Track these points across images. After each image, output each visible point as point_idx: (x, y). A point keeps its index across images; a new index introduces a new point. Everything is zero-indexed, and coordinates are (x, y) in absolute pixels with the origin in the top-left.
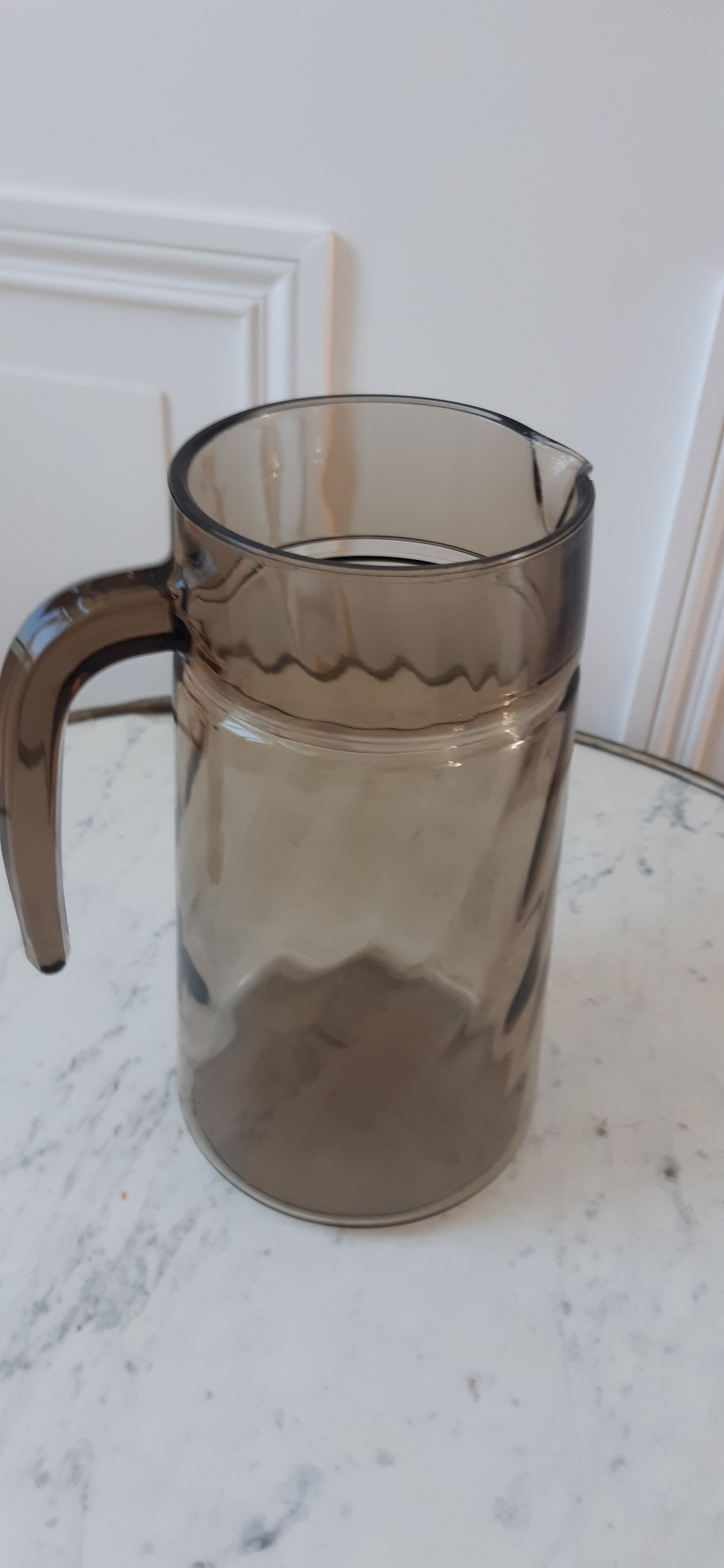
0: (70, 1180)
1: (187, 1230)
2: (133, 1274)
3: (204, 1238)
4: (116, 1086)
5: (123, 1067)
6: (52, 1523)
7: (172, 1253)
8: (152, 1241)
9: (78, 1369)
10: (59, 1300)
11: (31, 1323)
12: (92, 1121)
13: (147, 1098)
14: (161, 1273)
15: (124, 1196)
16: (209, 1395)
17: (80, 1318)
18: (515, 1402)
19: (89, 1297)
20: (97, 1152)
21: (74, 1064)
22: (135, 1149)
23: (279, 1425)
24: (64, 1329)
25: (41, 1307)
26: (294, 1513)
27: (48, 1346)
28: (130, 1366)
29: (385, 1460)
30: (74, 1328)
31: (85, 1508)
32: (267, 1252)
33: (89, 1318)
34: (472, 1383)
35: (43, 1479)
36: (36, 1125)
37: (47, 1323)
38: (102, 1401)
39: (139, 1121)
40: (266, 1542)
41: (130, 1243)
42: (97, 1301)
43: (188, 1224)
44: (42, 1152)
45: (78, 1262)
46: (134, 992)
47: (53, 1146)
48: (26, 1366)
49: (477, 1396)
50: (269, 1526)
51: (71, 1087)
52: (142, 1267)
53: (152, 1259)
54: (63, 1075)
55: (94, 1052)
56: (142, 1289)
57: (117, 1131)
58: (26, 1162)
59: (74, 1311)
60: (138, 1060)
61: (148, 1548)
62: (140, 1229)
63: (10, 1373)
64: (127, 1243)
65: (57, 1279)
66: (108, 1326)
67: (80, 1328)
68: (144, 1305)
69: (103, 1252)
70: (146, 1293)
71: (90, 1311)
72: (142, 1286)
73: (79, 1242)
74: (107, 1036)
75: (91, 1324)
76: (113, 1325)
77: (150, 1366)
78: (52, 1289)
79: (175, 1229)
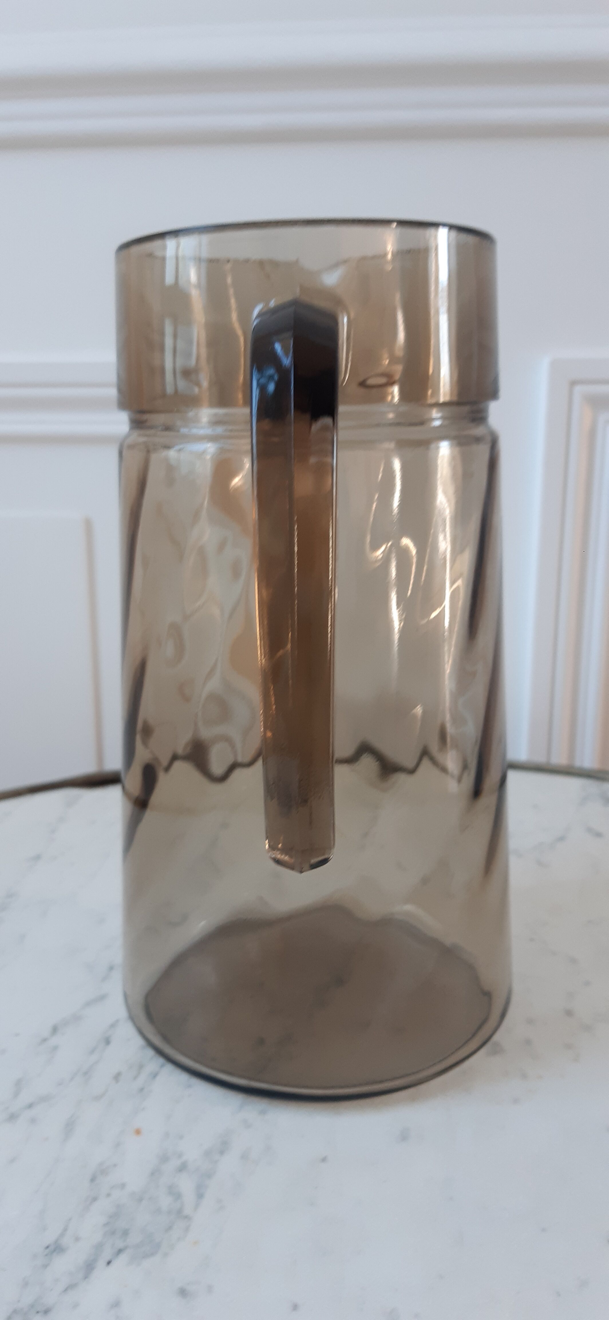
0: (69, 1127)
1: (222, 1153)
2: (166, 1202)
3: (244, 1157)
4: (108, 1042)
5: (113, 1025)
7: (209, 1175)
8: (183, 1168)
9: (116, 1304)
10: (77, 1239)
11: (45, 1266)
12: (87, 1074)
14: (200, 1196)
15: (138, 1132)
16: (295, 1307)
17: (107, 1254)
19: (115, 1231)
20: (98, 1098)
21: (55, 1030)
22: (142, 1090)
24: (89, 1268)
25: (56, 1249)
27: (70, 1287)
28: (183, 1293)
30: (101, 1263)
32: (324, 1160)
33: (120, 1251)
36: (19, 1085)
37: (66, 1263)
41: (155, 1173)
42: (126, 1233)
43: (223, 1147)
44: (30, 1106)
45: (95, 1199)
46: (111, 969)
47: (44, 1099)
51: (55, 1048)
53: (186, 1185)
54: (45, 1040)
55: (76, 1018)
56: (180, 1214)
57: (117, 1077)
58: (12, 1117)
59: (99, 1247)
62: (164, 1159)
64: (153, 1174)
65: (70, 1219)
66: (146, 1256)
67: (109, 1263)
68: (187, 1229)
69: (123, 1186)
70: (187, 1217)
71: (120, 1244)
72: (180, 1212)
73: (93, 1180)
74: (88, 1004)
75: (123, 1257)
76: (153, 1254)
77: (210, 1289)
78: (65, 1230)
79: (208, 1154)
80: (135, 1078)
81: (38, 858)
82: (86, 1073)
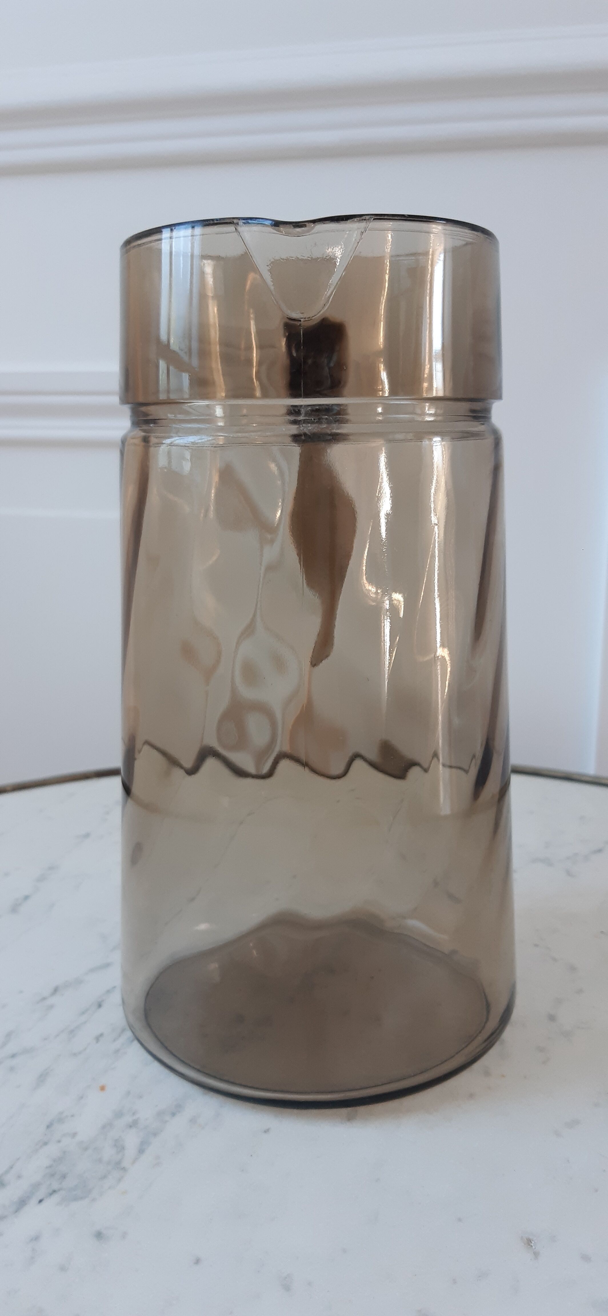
0: (42, 1078)
1: (173, 1114)
2: (108, 1153)
3: (193, 1120)
4: (100, 1006)
5: (108, 992)
7: (155, 1135)
8: (133, 1125)
9: (36, 1238)
14: (141, 1151)
15: (103, 1088)
16: (197, 1261)
17: (42, 1193)
18: (585, 1258)
19: (55, 1174)
20: (75, 1055)
21: (56, 990)
22: (117, 1051)
23: (287, 1288)
24: (22, 1203)
28: (99, 1235)
30: (34, 1201)
33: (54, 1192)
34: (529, 1242)
36: (10, 1034)
38: (63, 1269)
41: (107, 1127)
42: (64, 1177)
43: (176, 1109)
44: (13, 1056)
45: (46, 1144)
47: (27, 1051)
49: (536, 1255)
51: (51, 1007)
52: (119, 1146)
53: (132, 1140)
54: (44, 999)
55: (78, 982)
56: (118, 1166)
57: (99, 1038)
59: (36, 1186)
62: (119, 1114)
64: (104, 1127)
65: (18, 1159)
66: (76, 1199)
67: (41, 1201)
68: (120, 1180)
69: (74, 1135)
70: (124, 1169)
71: (55, 1186)
72: (118, 1163)
73: (48, 1127)
74: (93, 970)
75: (56, 1198)
76: (82, 1198)
77: (124, 1235)
78: (11, 1168)
79: (160, 1114)
80: (115, 1040)
81: (87, 835)
82: (72, 1031)
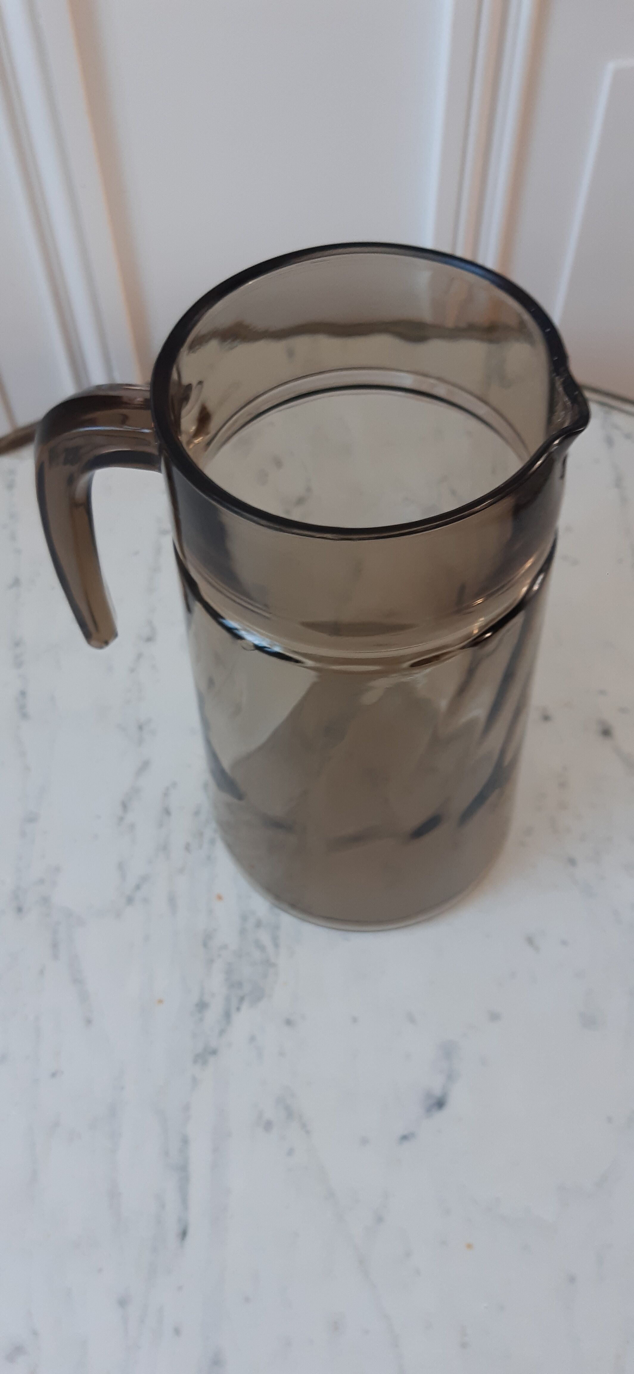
0: (172, 901)
2: (257, 954)
4: (168, 812)
5: (166, 794)
6: (290, 1152)
7: (277, 928)
8: (259, 924)
9: (252, 1039)
10: (212, 995)
11: (201, 1020)
12: (164, 848)
13: (197, 813)
14: (276, 945)
15: (220, 898)
16: (355, 1020)
17: (234, 1002)
18: (564, 943)
19: (233, 984)
20: (181, 871)
21: (125, 806)
22: (209, 858)
23: (413, 1021)
24: (227, 1015)
25: (202, 1006)
26: (451, 1076)
27: (222, 1032)
28: (289, 1022)
29: (494, 1017)
30: (234, 1011)
31: (308, 1132)
33: (242, 999)
34: (530, 941)
35: (268, 1126)
36: (121, 867)
37: (213, 1015)
38: (282, 1054)
39: (201, 834)
40: (440, 1104)
41: (243, 932)
42: (240, 985)
44: (138, 887)
45: (211, 961)
46: (141, 728)
47: (145, 879)
48: (214, 1052)
49: (537, 949)
50: (437, 1092)
51: (132, 827)
52: (262, 948)
53: (265, 938)
54: (121, 819)
55: (135, 791)
56: (268, 963)
57: (187, 848)
58: (130, 900)
59: (228, 999)
60: (174, 784)
61: (364, 1141)
62: (244, 918)
63: (205, 1062)
64: (241, 933)
65: (203, 981)
66: (258, 1000)
67: (238, 1009)
68: (277, 974)
69: (226, 947)
70: (274, 965)
71: (240, 994)
72: (268, 961)
73: (205, 944)
74: (139, 773)
75: (245, 1003)
76: (262, 998)
77: (303, 1016)
78: (202, 989)
79: (271, 909)
80: (200, 846)
